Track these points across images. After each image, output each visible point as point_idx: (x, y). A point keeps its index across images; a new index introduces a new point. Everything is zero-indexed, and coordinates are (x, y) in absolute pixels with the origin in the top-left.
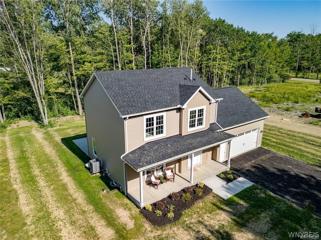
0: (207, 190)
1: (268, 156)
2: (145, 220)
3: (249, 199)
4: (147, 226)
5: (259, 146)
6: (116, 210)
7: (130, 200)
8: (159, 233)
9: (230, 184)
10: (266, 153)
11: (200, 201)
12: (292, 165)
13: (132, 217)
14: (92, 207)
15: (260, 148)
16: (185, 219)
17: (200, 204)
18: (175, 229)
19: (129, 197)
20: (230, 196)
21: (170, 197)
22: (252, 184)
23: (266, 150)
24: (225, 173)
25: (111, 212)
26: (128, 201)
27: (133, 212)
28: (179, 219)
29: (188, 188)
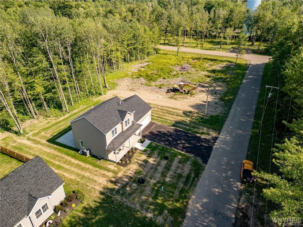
0: (136, 149)
1: (154, 126)
2: (120, 166)
3: (150, 148)
4: (122, 167)
5: (150, 121)
6: (108, 166)
7: (110, 161)
8: (126, 168)
9: (143, 144)
10: (154, 125)
11: (135, 154)
12: (163, 128)
13: (115, 167)
14: (98, 168)
15: (151, 122)
16: (132, 161)
17: (135, 155)
18: (131, 165)
19: (109, 161)
20: (144, 148)
21: (125, 156)
22: (150, 141)
23: (153, 123)
24: (140, 140)
25: (106, 167)
26: (110, 162)
27: (114, 165)
28: (131, 162)
29: (129, 151)
